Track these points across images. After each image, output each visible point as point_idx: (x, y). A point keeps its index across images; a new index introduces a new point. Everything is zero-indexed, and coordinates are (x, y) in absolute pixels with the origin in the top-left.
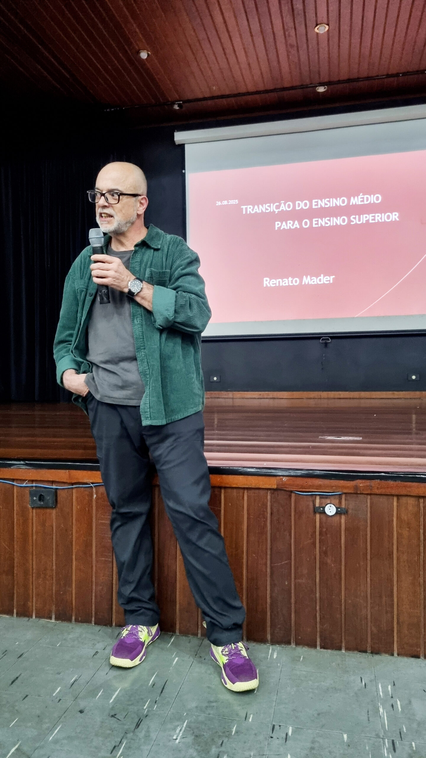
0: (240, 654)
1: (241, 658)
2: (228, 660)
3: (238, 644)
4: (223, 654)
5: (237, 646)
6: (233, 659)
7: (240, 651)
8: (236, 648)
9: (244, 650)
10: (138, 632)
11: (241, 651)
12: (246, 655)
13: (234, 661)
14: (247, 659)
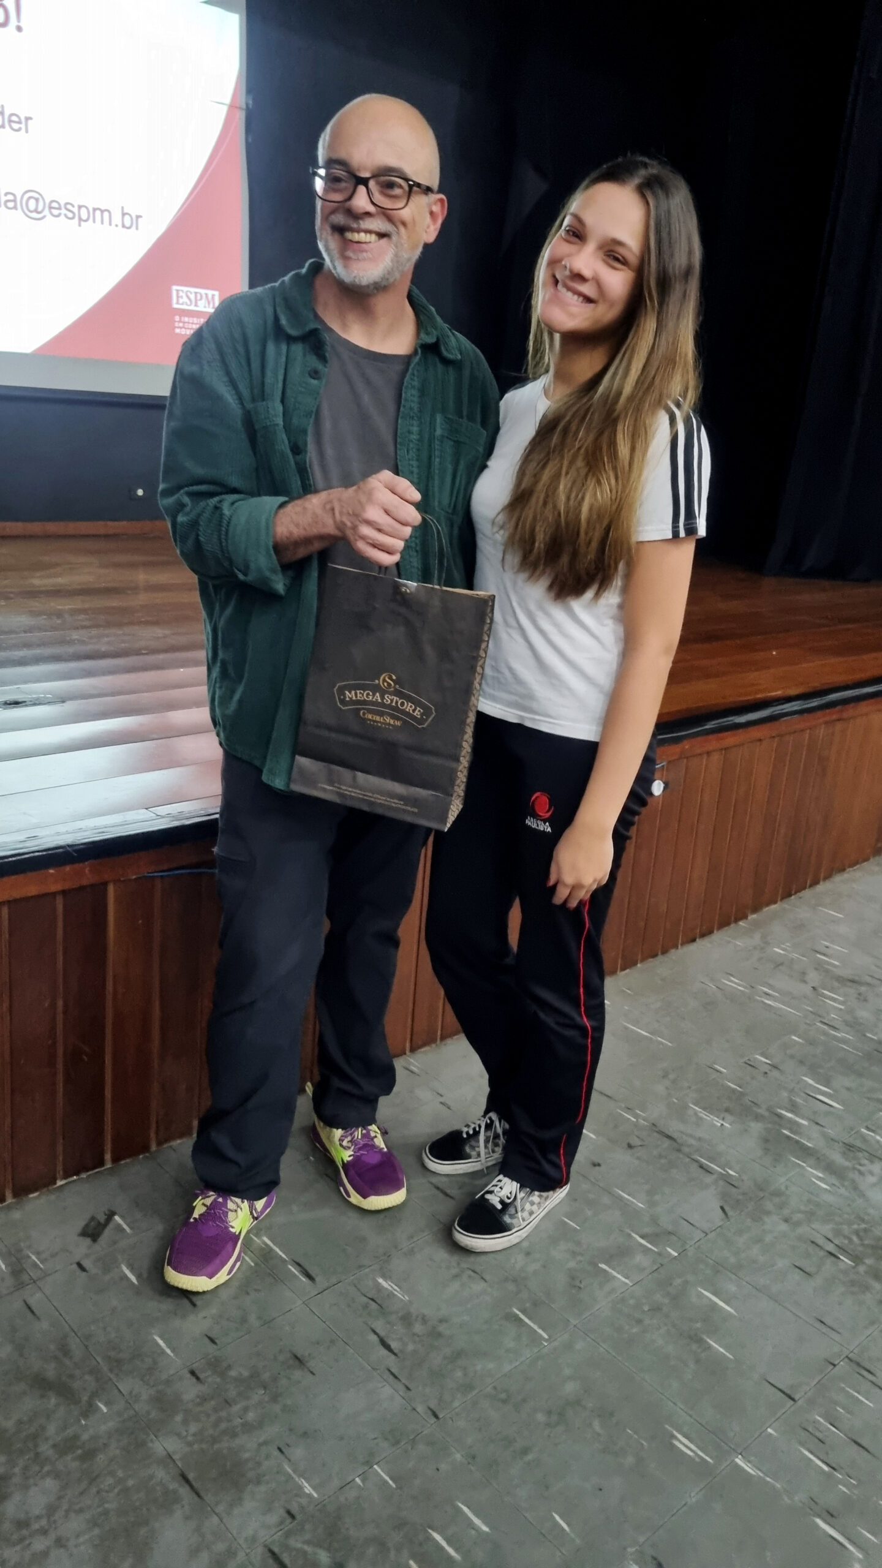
0: (373, 1146)
1: (376, 1152)
2: (351, 1158)
3: (370, 1127)
4: (341, 1145)
5: (368, 1131)
6: (362, 1155)
7: (372, 1139)
8: (366, 1136)
9: (379, 1136)
10: (227, 1213)
11: (375, 1140)
12: (383, 1145)
13: (364, 1158)
14: (385, 1153)
